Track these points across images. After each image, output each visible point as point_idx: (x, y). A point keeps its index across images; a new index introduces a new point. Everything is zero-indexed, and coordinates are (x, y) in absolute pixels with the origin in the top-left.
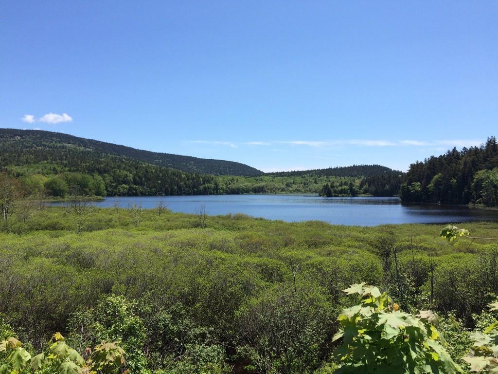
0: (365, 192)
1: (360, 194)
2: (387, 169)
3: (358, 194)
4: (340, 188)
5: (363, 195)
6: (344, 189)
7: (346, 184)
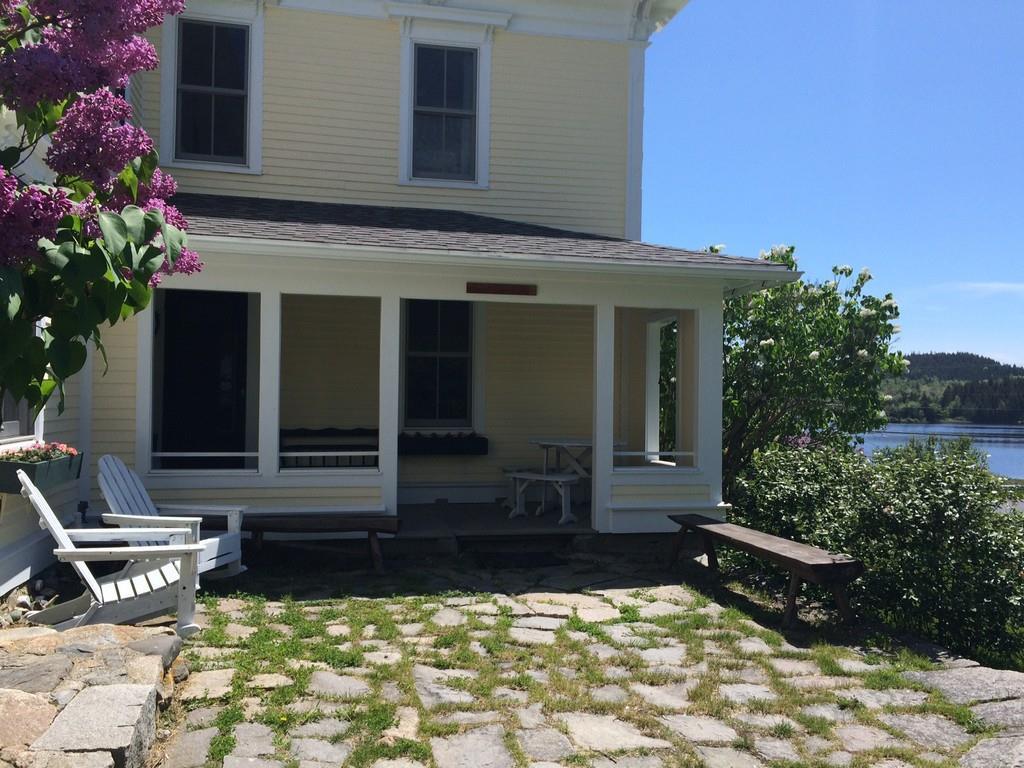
0: (955, 414)
1: (943, 417)
2: (990, 362)
3: (939, 417)
4: (902, 406)
5: (950, 420)
6: (911, 409)
7: (913, 397)
